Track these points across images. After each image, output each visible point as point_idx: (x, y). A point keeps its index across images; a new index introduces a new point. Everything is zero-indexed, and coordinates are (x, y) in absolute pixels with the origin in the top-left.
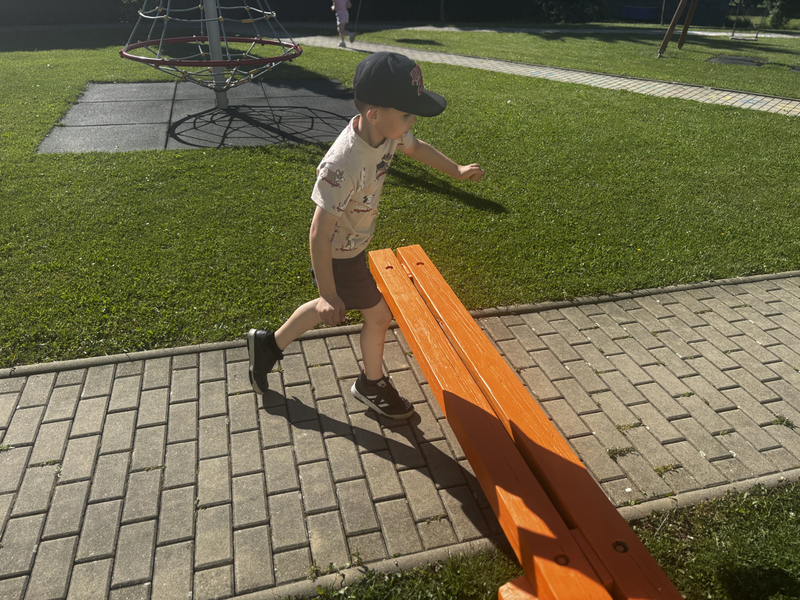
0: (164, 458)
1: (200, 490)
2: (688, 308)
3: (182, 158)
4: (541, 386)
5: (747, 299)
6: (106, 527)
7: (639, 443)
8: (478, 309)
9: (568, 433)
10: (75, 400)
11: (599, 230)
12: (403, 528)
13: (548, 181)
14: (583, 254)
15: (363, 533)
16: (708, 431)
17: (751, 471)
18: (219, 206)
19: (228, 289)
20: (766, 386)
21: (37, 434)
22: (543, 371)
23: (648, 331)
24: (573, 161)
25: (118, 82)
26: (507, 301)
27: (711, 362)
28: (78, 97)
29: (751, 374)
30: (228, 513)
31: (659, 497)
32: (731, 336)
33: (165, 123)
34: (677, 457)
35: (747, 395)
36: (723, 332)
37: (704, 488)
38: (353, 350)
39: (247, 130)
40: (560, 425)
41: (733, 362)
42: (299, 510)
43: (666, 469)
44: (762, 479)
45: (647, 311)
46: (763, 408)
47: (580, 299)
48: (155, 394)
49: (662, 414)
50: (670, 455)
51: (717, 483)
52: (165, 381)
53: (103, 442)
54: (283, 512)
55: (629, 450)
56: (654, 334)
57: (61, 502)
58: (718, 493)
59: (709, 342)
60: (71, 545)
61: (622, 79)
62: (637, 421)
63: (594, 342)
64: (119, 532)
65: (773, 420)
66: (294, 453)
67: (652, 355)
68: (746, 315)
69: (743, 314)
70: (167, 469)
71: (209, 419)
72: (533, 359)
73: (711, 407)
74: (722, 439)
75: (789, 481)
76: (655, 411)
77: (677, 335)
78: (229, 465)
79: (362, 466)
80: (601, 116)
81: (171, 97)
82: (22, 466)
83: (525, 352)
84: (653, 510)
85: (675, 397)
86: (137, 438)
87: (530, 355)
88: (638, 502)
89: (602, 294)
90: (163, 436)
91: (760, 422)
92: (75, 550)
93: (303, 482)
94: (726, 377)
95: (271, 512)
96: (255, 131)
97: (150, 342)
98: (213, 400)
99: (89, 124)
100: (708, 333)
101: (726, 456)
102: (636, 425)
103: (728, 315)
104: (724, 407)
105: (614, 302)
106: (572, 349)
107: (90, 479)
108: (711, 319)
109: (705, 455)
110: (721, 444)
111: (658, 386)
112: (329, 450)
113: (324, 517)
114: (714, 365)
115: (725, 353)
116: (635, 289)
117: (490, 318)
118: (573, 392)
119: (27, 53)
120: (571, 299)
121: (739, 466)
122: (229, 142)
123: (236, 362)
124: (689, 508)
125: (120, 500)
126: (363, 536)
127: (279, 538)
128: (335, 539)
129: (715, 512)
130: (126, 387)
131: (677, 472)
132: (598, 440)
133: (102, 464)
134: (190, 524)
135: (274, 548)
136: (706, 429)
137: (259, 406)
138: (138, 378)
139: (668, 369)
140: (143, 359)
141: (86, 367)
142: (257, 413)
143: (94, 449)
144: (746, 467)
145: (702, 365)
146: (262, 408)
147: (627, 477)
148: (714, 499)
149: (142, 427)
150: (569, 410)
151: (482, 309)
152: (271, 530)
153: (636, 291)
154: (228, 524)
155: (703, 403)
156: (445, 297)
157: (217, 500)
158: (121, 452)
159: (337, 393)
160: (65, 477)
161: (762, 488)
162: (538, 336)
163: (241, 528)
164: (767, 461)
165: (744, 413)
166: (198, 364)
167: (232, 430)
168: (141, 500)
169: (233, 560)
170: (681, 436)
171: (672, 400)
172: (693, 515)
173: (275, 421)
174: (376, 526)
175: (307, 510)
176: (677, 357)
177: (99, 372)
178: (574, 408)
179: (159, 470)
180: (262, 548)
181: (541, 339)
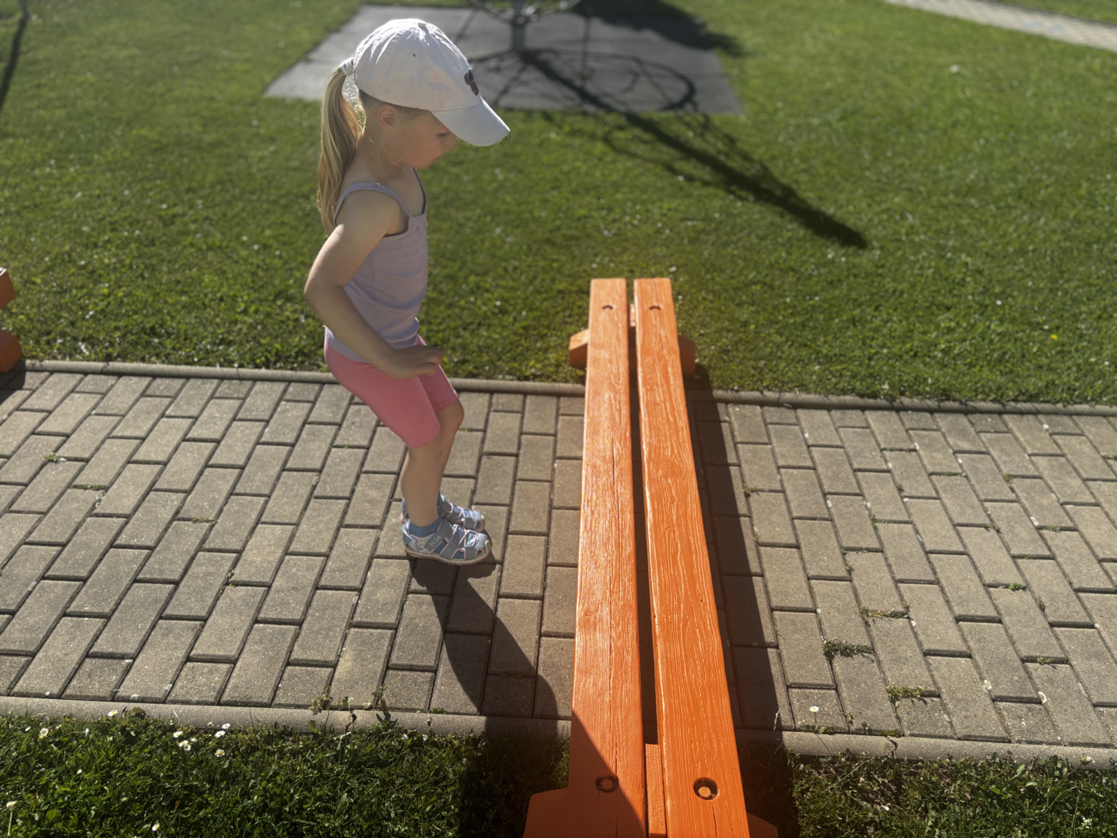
0: (221, 511)
1: (241, 561)
2: (1095, 447)
4: (771, 523)
6: (118, 580)
7: (884, 643)
8: (732, 389)
9: (776, 602)
10: (157, 415)
11: (1003, 295)
12: (466, 675)
15: (411, 668)
16: (1017, 652)
17: (1057, 732)
21: (97, 449)
22: (787, 501)
23: (1000, 471)
26: (782, 386)
27: (1087, 543)
28: (343, 23)
30: (259, 599)
31: (871, 732)
34: (938, 679)
37: (959, 739)
38: (522, 418)
39: (539, 85)
40: (770, 587)
42: (345, 618)
43: (908, 694)
44: (1069, 749)
45: (1017, 439)
47: (906, 401)
48: (247, 428)
49: (950, 608)
50: (926, 674)
51: (985, 737)
52: (266, 412)
53: (163, 475)
54: (324, 614)
55: (861, 650)
56: (1008, 478)
57: (84, 538)
58: (975, 753)
59: (1103, 509)
60: (71, 592)
62: (900, 609)
63: (895, 473)
64: (128, 590)
66: (377, 540)
67: (986, 512)
70: (217, 526)
71: (295, 473)
72: (781, 481)
73: (1045, 616)
74: (1036, 670)
76: (941, 600)
77: (1050, 488)
78: (290, 537)
79: (455, 578)
81: (458, 30)
82: (64, 485)
83: (773, 467)
84: (848, 750)
85: (988, 586)
86: (202, 478)
87: (779, 473)
88: (831, 731)
89: (948, 398)
90: (231, 483)
92: (72, 599)
93: (368, 582)
94: (1102, 573)
95: (310, 611)
96: (547, 86)
97: (273, 359)
98: (312, 451)
100: (1110, 495)
101: (1028, 698)
102: (895, 615)
104: (1069, 620)
105: (966, 414)
106: (851, 476)
107: (128, 517)
109: (990, 688)
110: (1030, 678)
111: (969, 563)
113: (371, 634)
114: (1090, 548)
116: (1013, 400)
117: (747, 407)
118: (818, 542)
120: (893, 399)
121: (1042, 720)
122: (506, 101)
124: (910, 762)
125: (147, 551)
126: (408, 673)
127: (302, 647)
128: (370, 666)
129: (955, 781)
130: (219, 412)
131: (925, 703)
132: (820, 623)
133: (149, 501)
134: (210, 601)
135: (292, 658)
136: (1015, 648)
137: (365, 469)
138: (238, 403)
139: (1002, 539)
140: (255, 380)
141: (188, 377)
142: (358, 477)
143: (149, 482)
144: (1053, 725)
145: (1068, 545)
146: (366, 472)
147: (836, 689)
148: (962, 760)
149: (212, 466)
150: (797, 568)
151: (737, 391)
152: (299, 634)
153: (1013, 404)
154: (253, 611)
155: (1035, 606)
156: (662, 363)
157: (254, 579)
158: (177, 491)
159: (472, 473)
160: (102, 508)
161: (1059, 766)
162: (809, 447)
163: (265, 622)
164: (1099, 724)
165: (1101, 637)
166: (316, 399)
167: (316, 493)
168: (170, 556)
169: (237, 660)
170: (964, 649)
171: (981, 589)
172: (914, 774)
173: (373, 494)
174: (432, 663)
175: (355, 620)
176: (1029, 523)
177: (199, 387)
178: (808, 566)
179: (208, 525)
180: (277, 654)
181: (810, 452)
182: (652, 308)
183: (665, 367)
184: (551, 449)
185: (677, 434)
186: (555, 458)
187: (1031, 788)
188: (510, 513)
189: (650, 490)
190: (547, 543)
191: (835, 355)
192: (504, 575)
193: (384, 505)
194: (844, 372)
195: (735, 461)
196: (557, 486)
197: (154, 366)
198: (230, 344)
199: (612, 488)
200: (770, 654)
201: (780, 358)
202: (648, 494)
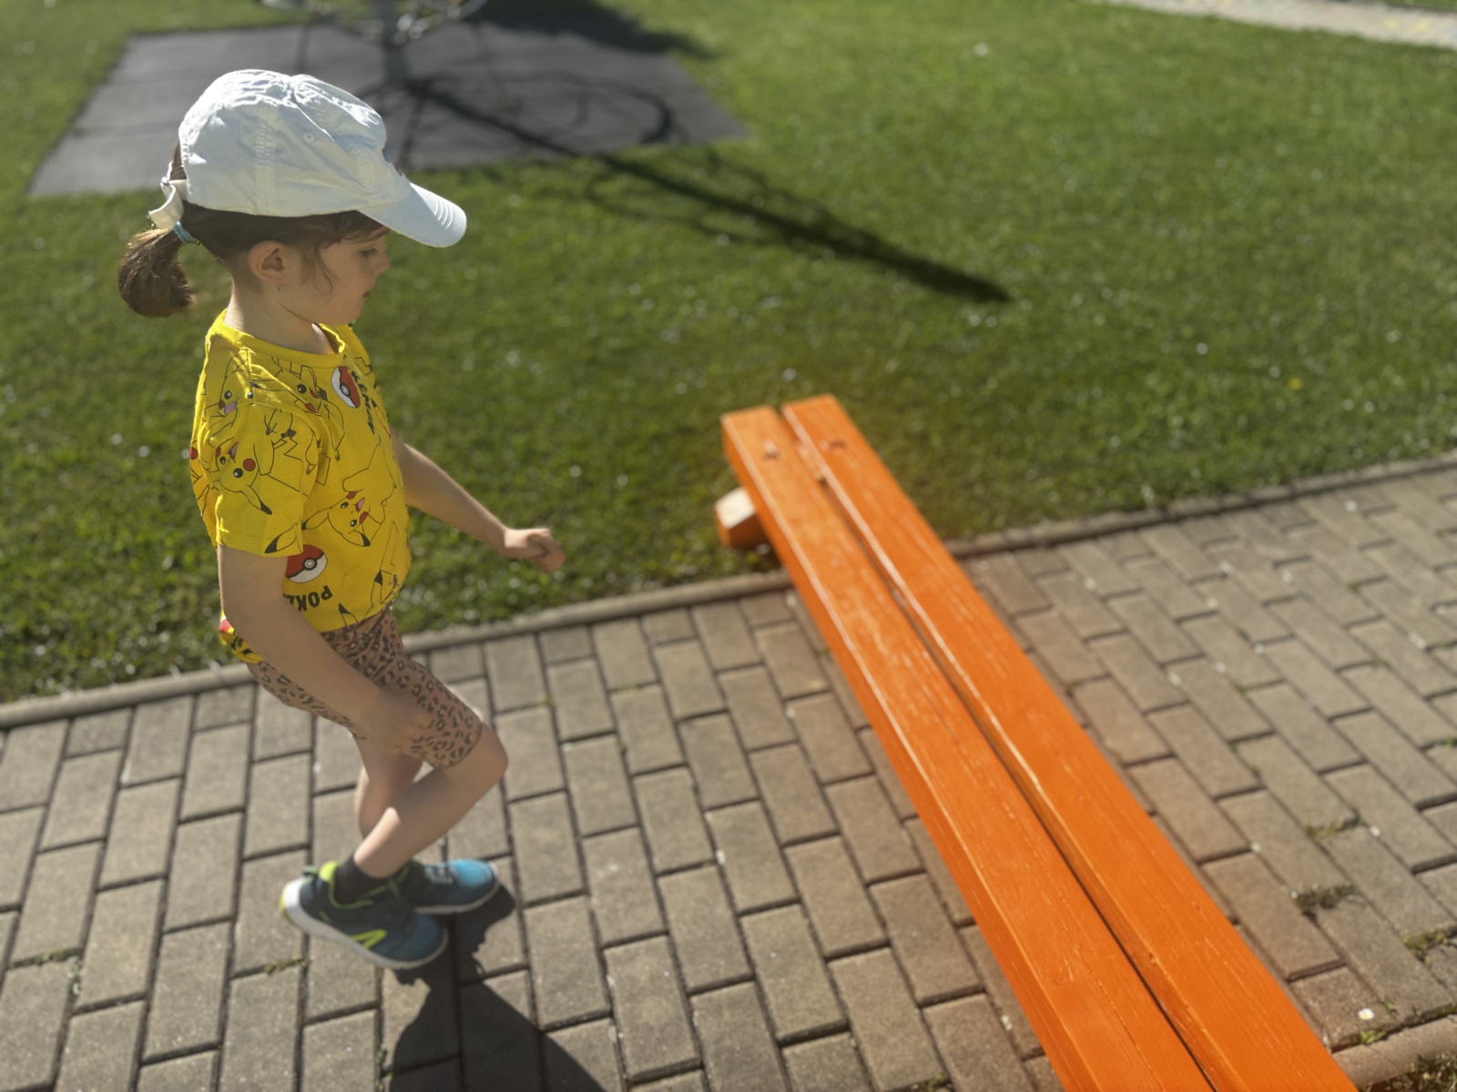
1: (387, 1022)
2: (1419, 522)
4: (1122, 729)
7: (1360, 872)
9: (1199, 850)
10: (108, 790)
21: (28, 881)
22: (1122, 689)
31: (1428, 1018)
34: (1450, 907)
38: (702, 645)
42: (612, 1074)
43: (1430, 940)
45: (1329, 530)
47: (1181, 506)
48: (281, 772)
49: (1402, 794)
50: (1433, 904)
52: (302, 735)
53: (171, 900)
55: (1342, 892)
56: (1355, 588)
57: (83, 1062)
62: (1349, 815)
63: (1224, 613)
66: (592, 915)
67: (1358, 641)
70: (314, 969)
72: (1098, 660)
76: (1385, 788)
79: (746, 948)
83: (1078, 642)
84: (1420, 1058)
85: (1425, 748)
86: (245, 886)
87: (1089, 649)
88: (1385, 1032)
89: (1226, 492)
93: (617, 996)
102: (1349, 825)
105: (1255, 510)
106: (1177, 632)
107: (145, 997)
111: (1383, 722)
112: (668, 908)
116: (1297, 479)
117: (994, 558)
118: (1194, 742)
120: (1164, 507)
125: (211, 1053)
130: (221, 756)
132: (1268, 866)
133: (169, 956)
138: (244, 730)
139: (1400, 678)
141: (131, 705)
142: (506, 812)
143: (151, 918)
146: (516, 800)
147: (1347, 965)
149: (252, 858)
150: (1191, 788)
151: (974, 537)
158: (210, 923)
159: (677, 758)
160: (91, 994)
168: (257, 1052)
171: (1418, 756)
173: (545, 835)
175: (631, 1071)
176: (1412, 646)
177: (161, 718)
178: (1203, 781)
179: (296, 970)
181: (1109, 608)
182: (833, 446)
184: (770, 687)
188: (767, 812)
190: (846, 845)
192: (814, 920)
193: (571, 851)
196: (810, 746)
197: (59, 699)
198: (177, 627)
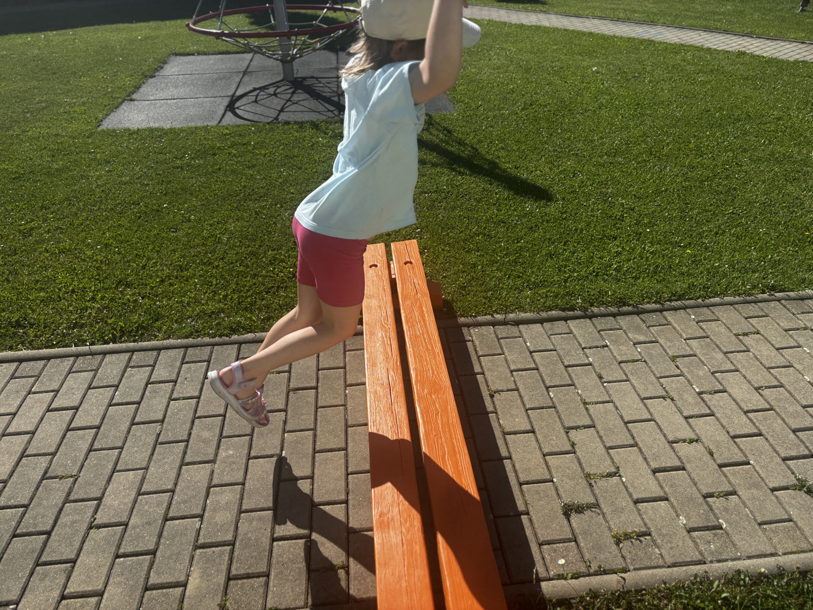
0: (82, 466)
2: (728, 328)
3: (230, 134)
4: (512, 416)
5: (810, 320)
7: (605, 499)
8: (471, 316)
9: (524, 478)
10: (24, 393)
11: (651, 224)
12: (293, 575)
13: (611, 163)
14: (620, 253)
15: (248, 576)
16: (699, 491)
17: (737, 550)
18: (245, 186)
19: (217, 280)
20: (797, 437)
22: (521, 396)
23: (667, 354)
24: (649, 139)
25: (199, 54)
26: (506, 310)
27: (734, 400)
28: (156, 70)
29: (783, 420)
30: (118, 536)
31: (605, 572)
32: (773, 368)
33: (227, 96)
34: (647, 521)
35: (767, 447)
36: (763, 362)
37: (669, 567)
39: (305, 103)
40: (517, 466)
41: (763, 401)
42: (191, 542)
43: (627, 536)
44: (748, 562)
45: (675, 328)
46: (784, 467)
47: (596, 310)
48: (100, 394)
49: (648, 464)
50: (638, 518)
51: (687, 562)
52: (115, 379)
53: (32, 443)
54: (173, 541)
55: (589, 507)
56: (674, 358)
58: (682, 576)
59: (741, 373)
61: (745, 38)
62: (613, 470)
63: (595, 365)
64: (9, 544)
65: (791, 483)
66: (213, 472)
67: (662, 386)
68: (801, 340)
69: (798, 340)
70: (79, 479)
71: (142, 426)
72: (515, 382)
73: (715, 460)
74: (714, 503)
75: (784, 570)
76: (641, 459)
77: (703, 362)
78: (141, 480)
79: (276, 496)
80: (704, 83)
81: (244, 69)
83: (508, 371)
84: (590, 590)
85: (671, 443)
86: (65, 441)
87: (512, 375)
88: (576, 576)
89: (625, 305)
90: (90, 441)
91: (771, 485)
93: (208, 508)
94: (748, 421)
95: (162, 541)
96: (313, 103)
97: (118, 335)
98: (154, 406)
99: (158, 98)
100: (744, 362)
101: (712, 526)
102: (610, 475)
103: (779, 339)
104: (732, 461)
105: (638, 315)
106: (565, 372)
107: (5, 482)
108: (753, 343)
109: (685, 522)
110: (712, 509)
111: (656, 427)
112: (249, 473)
113: (214, 552)
114: (737, 404)
115: (757, 389)
116: (668, 301)
117: (483, 327)
118: (547, 426)
119: (126, 25)
120: (586, 310)
121: (725, 542)
122: (283, 117)
123: (193, 362)
124: (637, 591)
125: (23, 509)
126: (245, 581)
127: (158, 573)
128: (214, 580)
129: (670, 601)
130: (76, 384)
131: (641, 541)
132: (557, 489)
133: (22, 467)
134: (77, 545)
135: (149, 584)
136: (697, 488)
137: (197, 415)
138: (92, 374)
139: (676, 405)
140: (104, 353)
141: (48, 358)
142: (193, 422)
143: (21, 450)
144: (733, 544)
145: (721, 403)
146: (199, 417)
147: (575, 541)
148: (673, 584)
149: (73, 429)
150: (535, 448)
151: (475, 317)
152: (154, 562)
153: (669, 303)
154: (113, 549)
155: (706, 453)
156: (418, 304)
157: (114, 520)
158: (44, 455)
159: (282, 407)
161: (742, 577)
162: (531, 353)
163: (125, 555)
164: (765, 539)
165: (756, 470)
166: (155, 363)
167: (160, 440)
168: (41, 511)
169: (103, 592)
170: (662, 494)
171: (667, 445)
172: (641, 601)
173: (206, 434)
174: (265, 570)
175: (200, 542)
176: (693, 391)
177: (58, 365)
178: (542, 445)
179: (72, 479)
180: (137, 582)
181: (532, 357)
182: (406, 263)
183: (421, 307)
184: (342, 379)
185: (435, 358)
186: (346, 386)
187: (726, 598)
188: (315, 436)
189: (420, 406)
190: (346, 455)
191: (541, 281)
192: (315, 487)
193: (215, 442)
194: (548, 294)
195: (480, 370)
196: (349, 408)
197: (20, 353)
198: (82, 326)
199: (391, 408)
200: (523, 520)
201: (502, 288)
202: (418, 410)
